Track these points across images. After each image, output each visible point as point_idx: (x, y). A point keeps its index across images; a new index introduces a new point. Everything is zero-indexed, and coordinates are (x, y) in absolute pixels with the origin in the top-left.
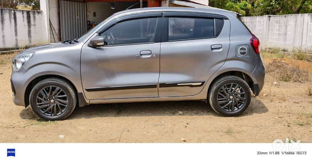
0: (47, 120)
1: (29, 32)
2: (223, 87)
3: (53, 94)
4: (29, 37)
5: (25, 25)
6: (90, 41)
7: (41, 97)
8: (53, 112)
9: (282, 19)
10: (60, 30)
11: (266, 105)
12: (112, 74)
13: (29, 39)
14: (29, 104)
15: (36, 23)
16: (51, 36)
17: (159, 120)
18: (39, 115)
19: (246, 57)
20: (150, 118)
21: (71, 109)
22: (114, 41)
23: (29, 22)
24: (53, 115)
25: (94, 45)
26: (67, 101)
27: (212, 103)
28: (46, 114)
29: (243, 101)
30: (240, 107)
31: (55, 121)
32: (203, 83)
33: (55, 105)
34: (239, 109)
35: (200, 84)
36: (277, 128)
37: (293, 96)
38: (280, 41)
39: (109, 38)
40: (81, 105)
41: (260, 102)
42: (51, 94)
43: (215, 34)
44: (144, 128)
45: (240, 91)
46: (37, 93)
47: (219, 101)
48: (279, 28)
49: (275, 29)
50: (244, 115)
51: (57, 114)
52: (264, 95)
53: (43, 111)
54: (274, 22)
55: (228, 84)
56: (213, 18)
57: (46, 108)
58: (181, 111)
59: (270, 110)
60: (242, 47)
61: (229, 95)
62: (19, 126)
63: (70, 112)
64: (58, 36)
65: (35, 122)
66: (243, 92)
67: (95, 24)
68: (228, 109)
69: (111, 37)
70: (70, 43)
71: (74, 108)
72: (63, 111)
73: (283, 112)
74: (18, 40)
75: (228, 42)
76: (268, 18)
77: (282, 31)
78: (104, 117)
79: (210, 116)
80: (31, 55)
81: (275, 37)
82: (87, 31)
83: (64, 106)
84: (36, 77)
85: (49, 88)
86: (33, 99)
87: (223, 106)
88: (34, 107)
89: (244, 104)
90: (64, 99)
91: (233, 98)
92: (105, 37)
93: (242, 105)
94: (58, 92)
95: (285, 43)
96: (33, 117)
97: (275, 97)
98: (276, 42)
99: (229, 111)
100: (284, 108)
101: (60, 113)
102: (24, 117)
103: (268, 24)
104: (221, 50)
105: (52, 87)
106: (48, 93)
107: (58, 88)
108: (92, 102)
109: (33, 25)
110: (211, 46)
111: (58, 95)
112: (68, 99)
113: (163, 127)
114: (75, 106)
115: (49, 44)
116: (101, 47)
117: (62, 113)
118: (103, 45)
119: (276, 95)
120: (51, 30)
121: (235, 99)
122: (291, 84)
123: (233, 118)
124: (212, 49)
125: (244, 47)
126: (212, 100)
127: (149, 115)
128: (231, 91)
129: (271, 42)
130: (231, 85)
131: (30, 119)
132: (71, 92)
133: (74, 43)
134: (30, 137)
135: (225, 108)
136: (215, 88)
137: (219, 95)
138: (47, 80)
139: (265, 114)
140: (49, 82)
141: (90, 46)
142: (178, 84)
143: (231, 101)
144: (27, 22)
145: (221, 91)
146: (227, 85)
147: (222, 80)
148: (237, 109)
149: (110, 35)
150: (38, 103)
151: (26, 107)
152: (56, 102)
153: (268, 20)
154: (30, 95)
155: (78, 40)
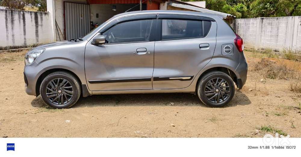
0: (55, 108)
1: (37, 32)
2: (210, 82)
3: (60, 86)
4: (36, 36)
5: (33, 26)
6: (93, 39)
7: (50, 87)
8: (60, 101)
9: (274, 21)
10: (65, 30)
11: (250, 98)
12: (111, 68)
13: (36, 38)
14: (39, 94)
15: (43, 24)
16: (57, 36)
17: (152, 109)
18: (48, 104)
19: (230, 54)
20: (145, 108)
21: (76, 99)
22: (114, 40)
23: (37, 22)
24: (60, 104)
25: (96, 43)
26: (73, 92)
27: (200, 95)
28: (54, 102)
29: (228, 94)
30: (225, 99)
31: (62, 108)
32: (192, 77)
33: (62, 94)
34: (224, 101)
35: (189, 78)
36: (256, 117)
37: (276, 92)
38: (272, 42)
39: (110, 37)
40: (85, 95)
41: (245, 96)
42: (59, 86)
43: (203, 34)
44: (139, 115)
45: (225, 84)
46: (47, 84)
47: (206, 93)
48: (272, 29)
49: (268, 30)
50: (228, 106)
51: (64, 103)
52: (250, 90)
53: (52, 100)
54: (266, 24)
55: (215, 78)
56: (201, 20)
57: (54, 97)
58: (173, 102)
59: (252, 102)
60: (226, 46)
61: (215, 88)
62: (31, 112)
63: (75, 101)
64: (63, 36)
65: (44, 109)
66: (228, 86)
67: (98, 24)
68: (214, 101)
69: (112, 37)
70: (76, 41)
71: (78, 98)
72: (69, 100)
73: (265, 104)
74: (27, 39)
75: (214, 42)
76: (261, 21)
77: (274, 32)
78: (105, 107)
79: (198, 107)
80: (42, 51)
81: (267, 38)
82: (90, 31)
83: (70, 96)
84: (46, 70)
85: (57, 80)
86: (43, 90)
87: (209, 98)
88: (44, 97)
89: (228, 96)
90: (70, 89)
91: (219, 91)
92: (106, 36)
93: (227, 97)
94: (65, 83)
95: (277, 44)
96: (43, 106)
97: (259, 92)
98: (268, 42)
99: (215, 103)
100: (265, 101)
101: (66, 102)
102: (35, 105)
103: (261, 26)
104: (208, 48)
105: (60, 80)
106: (56, 84)
107: (65, 80)
108: (94, 93)
109: (40, 25)
110: (199, 45)
111: (65, 86)
112: (73, 90)
113: (156, 115)
114: (79, 97)
115: (55, 43)
116: (103, 45)
117: (68, 102)
118: (104, 43)
119: (261, 90)
120: (57, 31)
121: (220, 92)
122: (277, 81)
123: (218, 109)
124: (200, 47)
125: (228, 46)
126: (200, 92)
127: (144, 105)
128: (217, 85)
129: (263, 43)
130: (217, 79)
131: (40, 107)
132: (76, 84)
133: (80, 41)
134: (41, 121)
135: (211, 100)
136: (202, 82)
137: (206, 88)
138: (55, 73)
139: (247, 105)
140: (58, 74)
141: (93, 44)
142: (170, 78)
143: (217, 94)
144: (34, 22)
145: (208, 85)
146: (213, 80)
147: (210, 75)
148: (222, 101)
149: (111, 35)
150: (48, 93)
151: (37, 97)
152: (63, 92)
153: (261, 22)
154: (41, 86)
155: (82, 39)
